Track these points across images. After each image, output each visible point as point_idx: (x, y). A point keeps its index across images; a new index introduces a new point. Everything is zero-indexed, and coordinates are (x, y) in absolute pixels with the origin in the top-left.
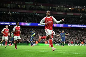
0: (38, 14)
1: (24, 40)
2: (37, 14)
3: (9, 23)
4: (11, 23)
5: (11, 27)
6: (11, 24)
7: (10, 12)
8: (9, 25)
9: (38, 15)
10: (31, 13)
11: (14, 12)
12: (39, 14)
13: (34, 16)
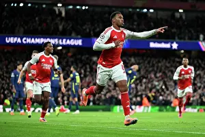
0: (148, 10)
1: (105, 95)
2: (145, 10)
3: (56, 40)
4: (64, 40)
5: (64, 52)
6: (64, 43)
7: (60, 5)
8: (59, 45)
9: (149, 15)
10: (128, 8)
11: (75, 5)
12: (151, 11)
13: (135, 17)
